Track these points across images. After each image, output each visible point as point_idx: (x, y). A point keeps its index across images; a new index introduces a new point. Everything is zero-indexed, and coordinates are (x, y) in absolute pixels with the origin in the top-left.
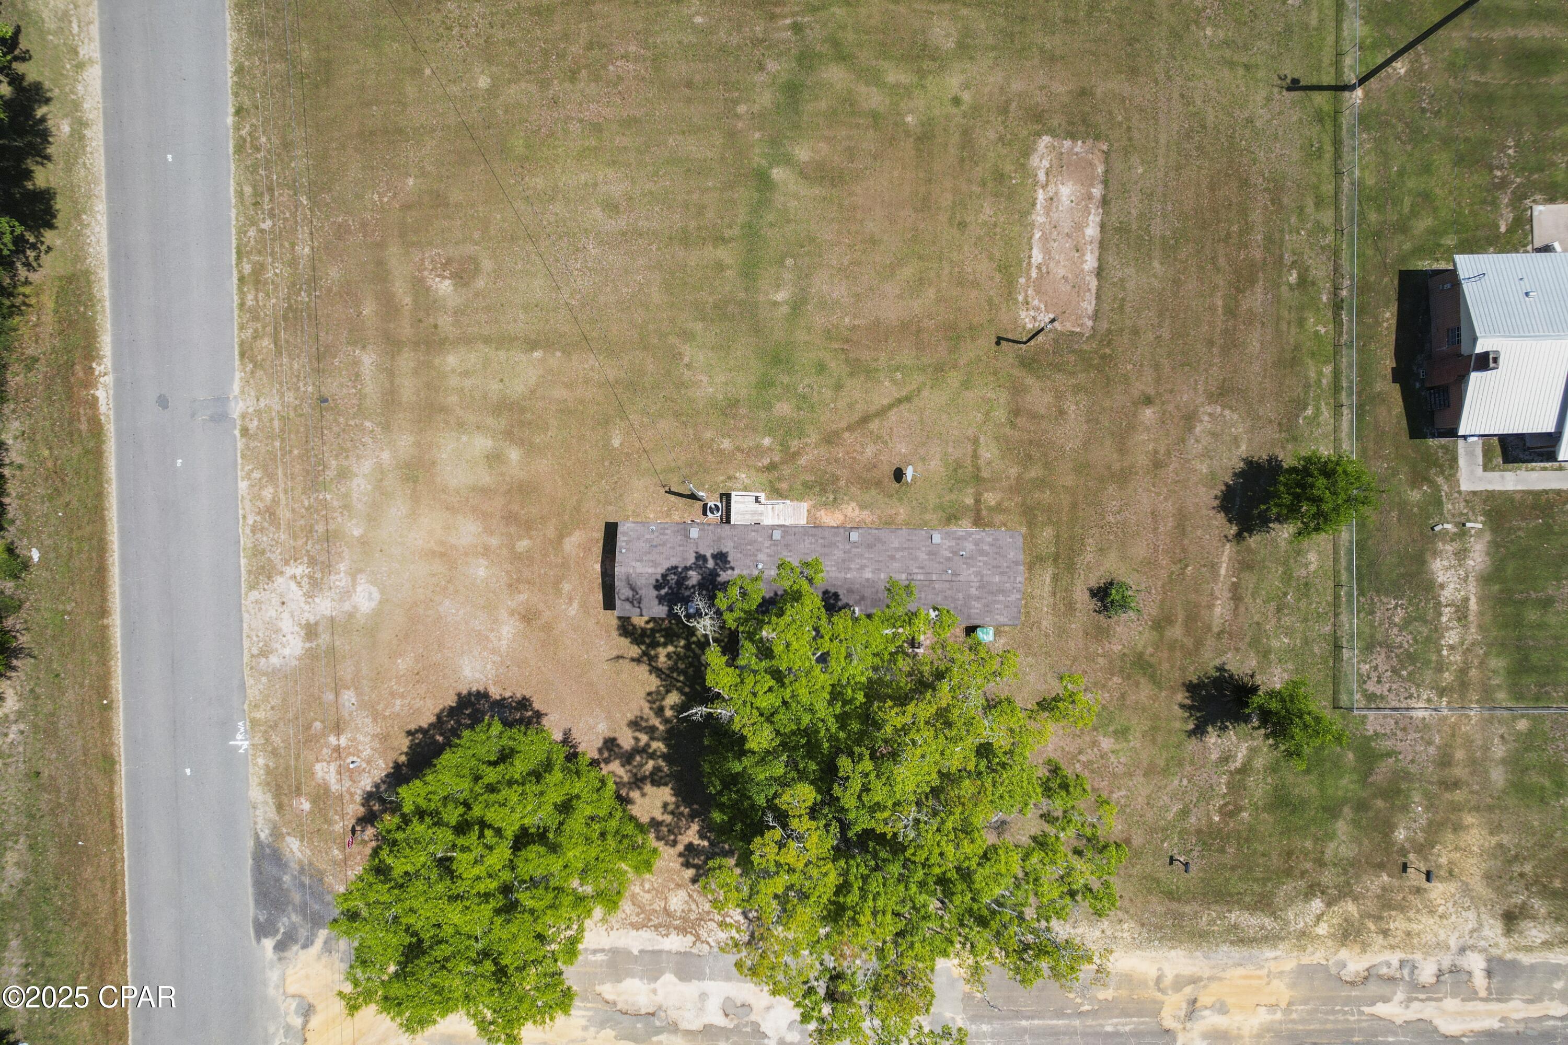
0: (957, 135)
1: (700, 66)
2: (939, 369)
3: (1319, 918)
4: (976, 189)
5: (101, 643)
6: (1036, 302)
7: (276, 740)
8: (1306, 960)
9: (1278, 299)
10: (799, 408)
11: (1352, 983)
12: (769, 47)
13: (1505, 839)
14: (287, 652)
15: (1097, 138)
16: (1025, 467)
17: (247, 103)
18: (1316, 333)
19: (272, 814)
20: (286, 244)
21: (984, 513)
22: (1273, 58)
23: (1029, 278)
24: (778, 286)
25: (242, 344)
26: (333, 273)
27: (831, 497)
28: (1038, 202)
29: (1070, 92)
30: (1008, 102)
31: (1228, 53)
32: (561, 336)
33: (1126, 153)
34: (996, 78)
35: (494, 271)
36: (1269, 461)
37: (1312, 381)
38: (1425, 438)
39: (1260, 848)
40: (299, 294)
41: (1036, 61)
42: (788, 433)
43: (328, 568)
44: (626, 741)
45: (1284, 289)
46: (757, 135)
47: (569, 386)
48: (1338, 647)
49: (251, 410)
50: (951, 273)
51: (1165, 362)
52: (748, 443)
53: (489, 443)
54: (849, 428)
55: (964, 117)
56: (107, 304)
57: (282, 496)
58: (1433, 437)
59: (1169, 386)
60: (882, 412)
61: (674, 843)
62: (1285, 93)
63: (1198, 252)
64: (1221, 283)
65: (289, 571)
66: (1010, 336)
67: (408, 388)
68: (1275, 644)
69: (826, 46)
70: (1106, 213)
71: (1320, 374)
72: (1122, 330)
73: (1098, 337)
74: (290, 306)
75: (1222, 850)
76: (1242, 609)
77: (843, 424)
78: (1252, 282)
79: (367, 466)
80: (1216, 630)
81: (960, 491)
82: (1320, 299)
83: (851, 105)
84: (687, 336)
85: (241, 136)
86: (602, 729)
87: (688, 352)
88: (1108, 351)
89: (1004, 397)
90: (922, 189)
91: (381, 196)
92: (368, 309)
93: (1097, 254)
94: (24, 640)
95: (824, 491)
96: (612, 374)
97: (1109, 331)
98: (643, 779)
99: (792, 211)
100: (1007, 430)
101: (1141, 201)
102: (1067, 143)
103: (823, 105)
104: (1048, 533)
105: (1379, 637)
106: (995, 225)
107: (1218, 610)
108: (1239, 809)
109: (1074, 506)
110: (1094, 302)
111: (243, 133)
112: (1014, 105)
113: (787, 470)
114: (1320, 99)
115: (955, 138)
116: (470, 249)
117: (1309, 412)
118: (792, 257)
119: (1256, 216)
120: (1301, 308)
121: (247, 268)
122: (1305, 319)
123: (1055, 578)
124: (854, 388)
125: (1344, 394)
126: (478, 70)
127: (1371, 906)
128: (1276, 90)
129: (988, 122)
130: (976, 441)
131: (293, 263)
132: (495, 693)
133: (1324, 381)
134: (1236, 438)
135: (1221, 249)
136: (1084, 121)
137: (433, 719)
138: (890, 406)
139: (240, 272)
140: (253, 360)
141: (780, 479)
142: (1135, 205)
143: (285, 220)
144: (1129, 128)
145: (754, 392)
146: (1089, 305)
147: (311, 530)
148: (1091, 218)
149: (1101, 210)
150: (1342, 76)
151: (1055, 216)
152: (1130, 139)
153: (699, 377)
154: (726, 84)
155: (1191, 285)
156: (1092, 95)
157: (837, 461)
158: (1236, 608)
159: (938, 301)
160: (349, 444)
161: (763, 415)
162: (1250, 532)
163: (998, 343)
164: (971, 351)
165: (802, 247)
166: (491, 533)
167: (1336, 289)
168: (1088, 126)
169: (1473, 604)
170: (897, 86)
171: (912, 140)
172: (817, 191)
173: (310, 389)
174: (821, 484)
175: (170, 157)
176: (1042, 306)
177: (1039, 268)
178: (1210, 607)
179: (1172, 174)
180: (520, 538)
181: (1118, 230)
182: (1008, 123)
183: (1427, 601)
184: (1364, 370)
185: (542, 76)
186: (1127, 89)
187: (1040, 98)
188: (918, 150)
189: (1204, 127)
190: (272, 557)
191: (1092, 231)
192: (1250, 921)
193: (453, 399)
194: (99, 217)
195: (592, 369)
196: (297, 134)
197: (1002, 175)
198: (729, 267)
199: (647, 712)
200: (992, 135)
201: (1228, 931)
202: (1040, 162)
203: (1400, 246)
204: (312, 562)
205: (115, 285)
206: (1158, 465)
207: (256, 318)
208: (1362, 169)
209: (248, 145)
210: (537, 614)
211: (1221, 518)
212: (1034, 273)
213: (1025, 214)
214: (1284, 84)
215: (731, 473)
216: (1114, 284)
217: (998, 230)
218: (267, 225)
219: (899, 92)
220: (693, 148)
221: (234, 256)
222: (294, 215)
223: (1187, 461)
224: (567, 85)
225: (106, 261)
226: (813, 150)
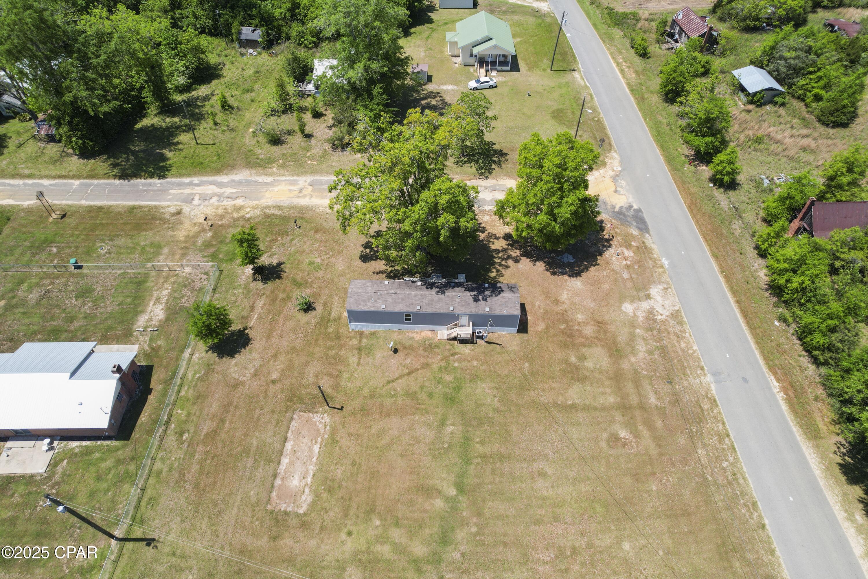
0: (351, 514)
1: (499, 556)
2: (372, 396)
3: (248, 212)
4: (344, 484)
5: (734, 293)
6: (320, 426)
7: (651, 263)
8: (257, 202)
9: (197, 426)
10: (441, 378)
11: (242, 196)
12: (458, 569)
13: (171, 233)
14: (656, 290)
15: (272, 512)
16: (337, 354)
17: (760, 532)
18: (183, 410)
19: (646, 241)
20: (711, 455)
21: (358, 336)
22: (156, 560)
23: (322, 438)
24: (452, 433)
25: (717, 406)
26: (682, 440)
27: (426, 343)
28: (311, 476)
29: (282, 539)
30: (320, 533)
31: (183, 564)
32: (560, 411)
33: (257, 503)
34: (324, 548)
35: (598, 441)
36: (223, 357)
37: (192, 388)
38: (147, 366)
39: (265, 230)
40: (697, 430)
41: (299, 559)
42: (446, 368)
43: (647, 318)
44: (510, 262)
45: (192, 431)
46: (464, 514)
47: (551, 388)
48: (214, 290)
49: (703, 377)
50: (362, 440)
51: (261, 398)
52: (465, 364)
53: (586, 364)
54: (417, 370)
55: (346, 524)
56: (791, 424)
57: (676, 344)
58: (142, 366)
59: (262, 388)
60: (401, 377)
61: (489, 233)
62: (157, 538)
63: (231, 450)
64: (223, 435)
65: (664, 317)
66: (336, 410)
67: (630, 388)
68: (241, 291)
69: (424, 569)
70: (276, 470)
71: (187, 392)
72: (280, 413)
73: (292, 409)
74: (699, 424)
75: (279, 230)
76: (251, 303)
77: (420, 371)
78: (207, 435)
79: (640, 356)
80: (264, 296)
81: (368, 345)
82: (175, 425)
83: (411, 531)
84: (496, 410)
85: (757, 512)
86: (520, 266)
87: (496, 403)
88: (289, 404)
89: (343, 383)
90: (373, 483)
91: (668, 480)
92: (659, 424)
93: (285, 449)
94: (767, 294)
95: (430, 345)
96: (532, 393)
97: (286, 412)
98: (502, 251)
99: (445, 471)
100: (343, 369)
101: (255, 476)
102: (289, 509)
103: (427, 531)
104: (330, 330)
105: (196, 293)
106: (336, 464)
107: (262, 303)
108: (270, 241)
109: (317, 340)
110: (291, 426)
111: (756, 514)
112: (316, 532)
113: (447, 353)
114: (138, 533)
115: (352, 512)
116: (613, 452)
117: (198, 375)
118: (444, 448)
119: (196, 467)
120: (186, 421)
121: (727, 441)
122: (186, 416)
123: (330, 314)
124: (414, 386)
125: (178, 384)
126: (631, 554)
127: (228, 216)
128: (161, 540)
129: (333, 521)
130: (358, 364)
131: (705, 446)
132: (566, 277)
133: (186, 388)
134: (236, 366)
135: (219, 451)
136: (278, 522)
137: (590, 269)
138: (397, 379)
139: (730, 439)
140: (709, 399)
141: (449, 350)
142: (259, 474)
143: (716, 467)
144: (253, 517)
145: (463, 385)
146: (294, 424)
147: (659, 332)
148: (284, 468)
149: (278, 471)
150: (120, 547)
151: (304, 469)
152: (254, 511)
153: (490, 391)
154: (484, 545)
155: (238, 434)
156: (270, 538)
157: (424, 357)
158: (253, 304)
159: (370, 427)
160: (651, 364)
161: (458, 375)
162: (240, 331)
163: (342, 407)
164: (357, 403)
165: (439, 453)
166: (578, 330)
167: (165, 431)
168: (276, 519)
169: (152, 303)
170: (383, 543)
171: (377, 511)
172: (431, 482)
173: (677, 387)
174: (431, 348)
175: (792, 499)
176: (317, 424)
177: (316, 442)
178: (264, 304)
179: (235, 490)
180: (565, 329)
181: (271, 461)
182: (321, 521)
183: (170, 305)
184: (164, 394)
185: (592, 550)
186: (249, 540)
187: (300, 535)
188: (374, 505)
189: (210, 517)
190: (673, 322)
191: (285, 461)
192: (275, 212)
193: (607, 383)
194: (815, 467)
195: (542, 396)
196: (725, 515)
197: (329, 491)
198: (477, 443)
199: (503, 271)
200: (331, 514)
201: (283, 209)
202: (307, 498)
203: (124, 452)
204: (655, 320)
205: (791, 432)
206: (275, 356)
207: (715, 417)
208: (129, 492)
209: (751, 507)
210: (553, 302)
211: (251, 336)
212: (319, 440)
213: (319, 470)
214: (155, 543)
215: (472, 352)
216: (279, 434)
217: (335, 462)
218: (725, 464)
219: (381, 539)
220: (501, 507)
221: (736, 447)
222: (712, 470)
223: (261, 358)
224: (577, 545)
225: (802, 445)
226: (433, 505)
